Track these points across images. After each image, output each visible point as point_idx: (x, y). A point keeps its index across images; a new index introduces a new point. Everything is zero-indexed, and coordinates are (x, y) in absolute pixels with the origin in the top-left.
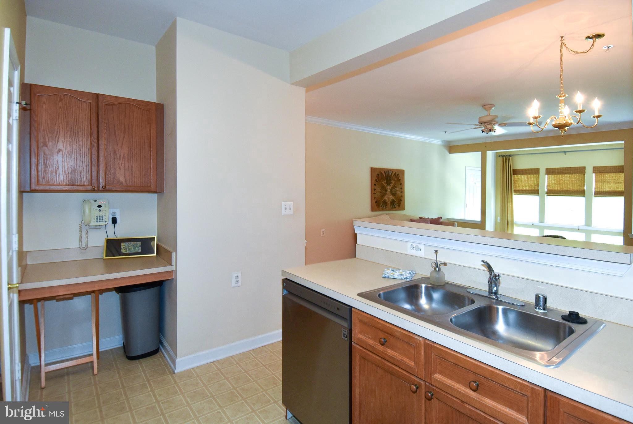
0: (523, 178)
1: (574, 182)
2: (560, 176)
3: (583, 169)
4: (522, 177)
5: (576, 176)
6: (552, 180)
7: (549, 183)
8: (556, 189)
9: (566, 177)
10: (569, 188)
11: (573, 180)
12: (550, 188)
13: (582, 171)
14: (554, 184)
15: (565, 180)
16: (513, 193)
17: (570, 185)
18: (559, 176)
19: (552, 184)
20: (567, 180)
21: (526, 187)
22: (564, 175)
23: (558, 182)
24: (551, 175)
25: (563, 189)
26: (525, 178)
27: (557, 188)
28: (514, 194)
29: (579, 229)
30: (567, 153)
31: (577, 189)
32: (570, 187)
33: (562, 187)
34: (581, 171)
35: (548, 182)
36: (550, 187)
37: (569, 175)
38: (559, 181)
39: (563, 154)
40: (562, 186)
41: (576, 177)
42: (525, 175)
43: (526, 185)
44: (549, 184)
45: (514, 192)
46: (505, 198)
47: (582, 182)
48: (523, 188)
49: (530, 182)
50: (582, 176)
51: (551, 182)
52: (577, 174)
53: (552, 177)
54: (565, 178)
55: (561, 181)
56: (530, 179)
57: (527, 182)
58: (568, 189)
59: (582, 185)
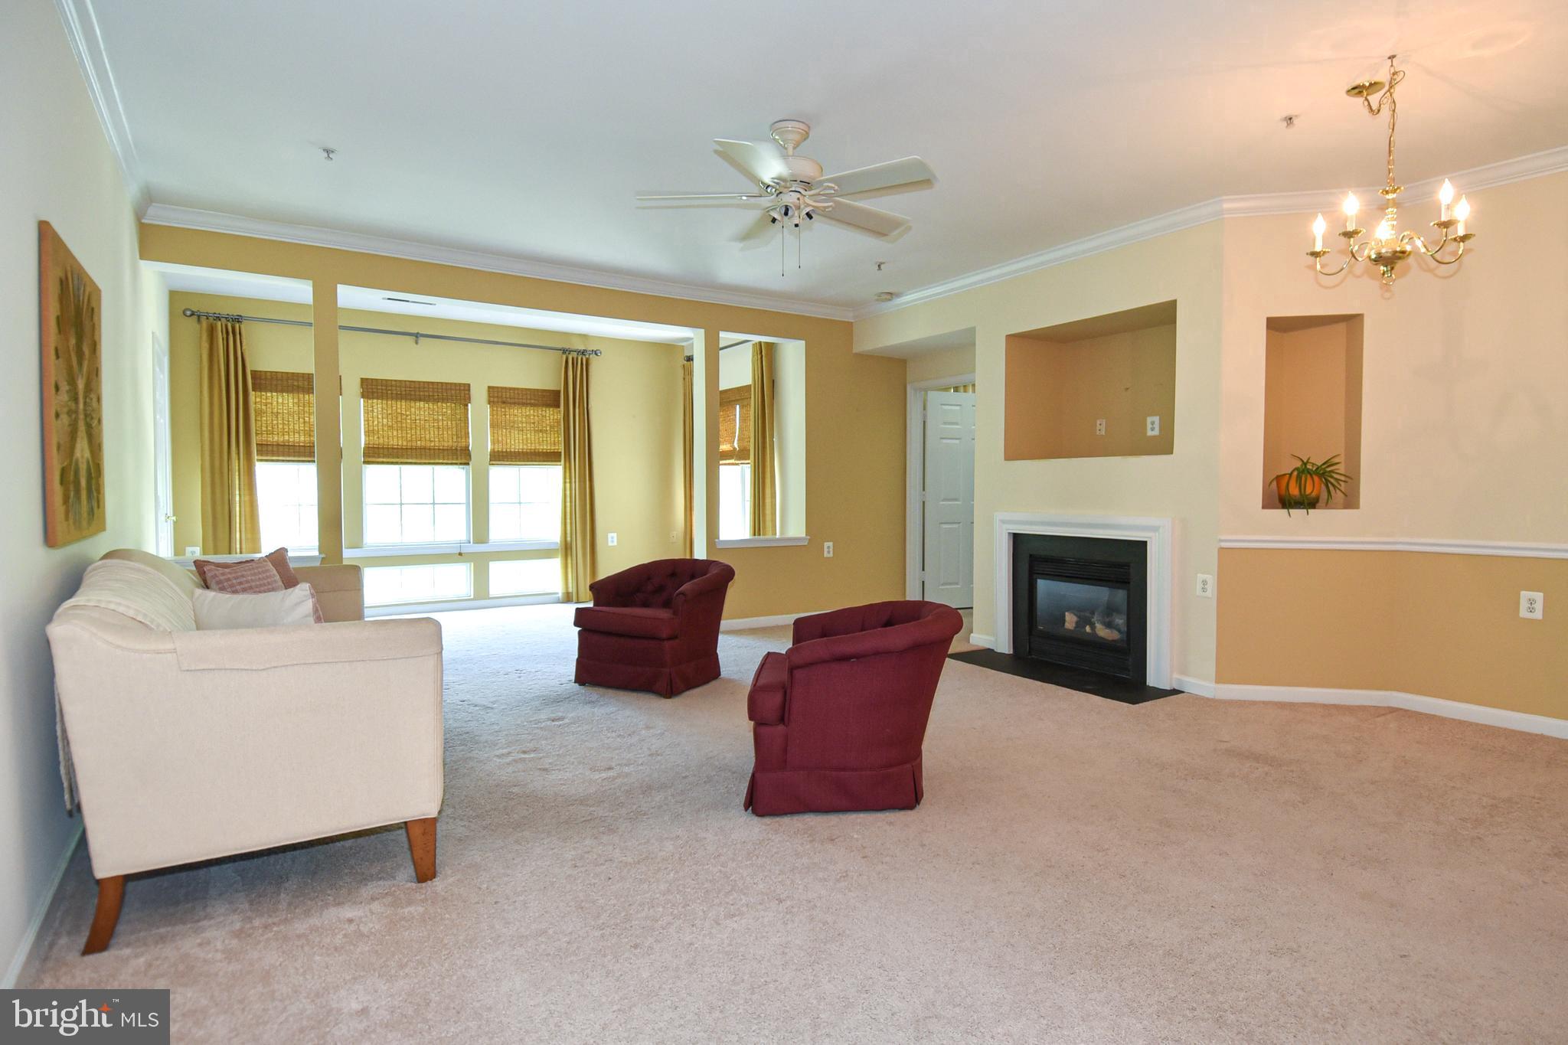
0: (283, 402)
1: (441, 424)
2: (401, 406)
3: (464, 390)
4: (280, 400)
5: (446, 408)
6: (380, 416)
7: (371, 424)
8: (394, 442)
9: (420, 408)
10: (431, 441)
11: (438, 420)
12: (375, 440)
13: (462, 395)
14: (386, 429)
15: (417, 418)
16: (256, 457)
17: (432, 433)
18: (399, 406)
19: (380, 427)
20: (422, 417)
21: (297, 435)
22: (413, 404)
23: (396, 422)
24: (375, 401)
25: (414, 444)
26: (291, 405)
27: (395, 440)
28: (258, 460)
29: (460, 554)
30: (422, 340)
31: (450, 443)
32: (432, 438)
33: (409, 439)
34: (457, 394)
35: (367, 420)
36: (376, 437)
37: (427, 405)
38: (399, 419)
39: (411, 340)
40: (409, 436)
41: (444, 410)
42: (291, 395)
43: (297, 427)
44: (371, 429)
45: (260, 452)
46: (221, 473)
47: (462, 425)
48: (286, 438)
49: (307, 419)
50: (460, 410)
51: (376, 423)
52: (449, 404)
53: (378, 405)
54: (417, 412)
55: (406, 419)
56: (307, 409)
57: (296, 418)
58: (428, 444)
59: (463, 433)
